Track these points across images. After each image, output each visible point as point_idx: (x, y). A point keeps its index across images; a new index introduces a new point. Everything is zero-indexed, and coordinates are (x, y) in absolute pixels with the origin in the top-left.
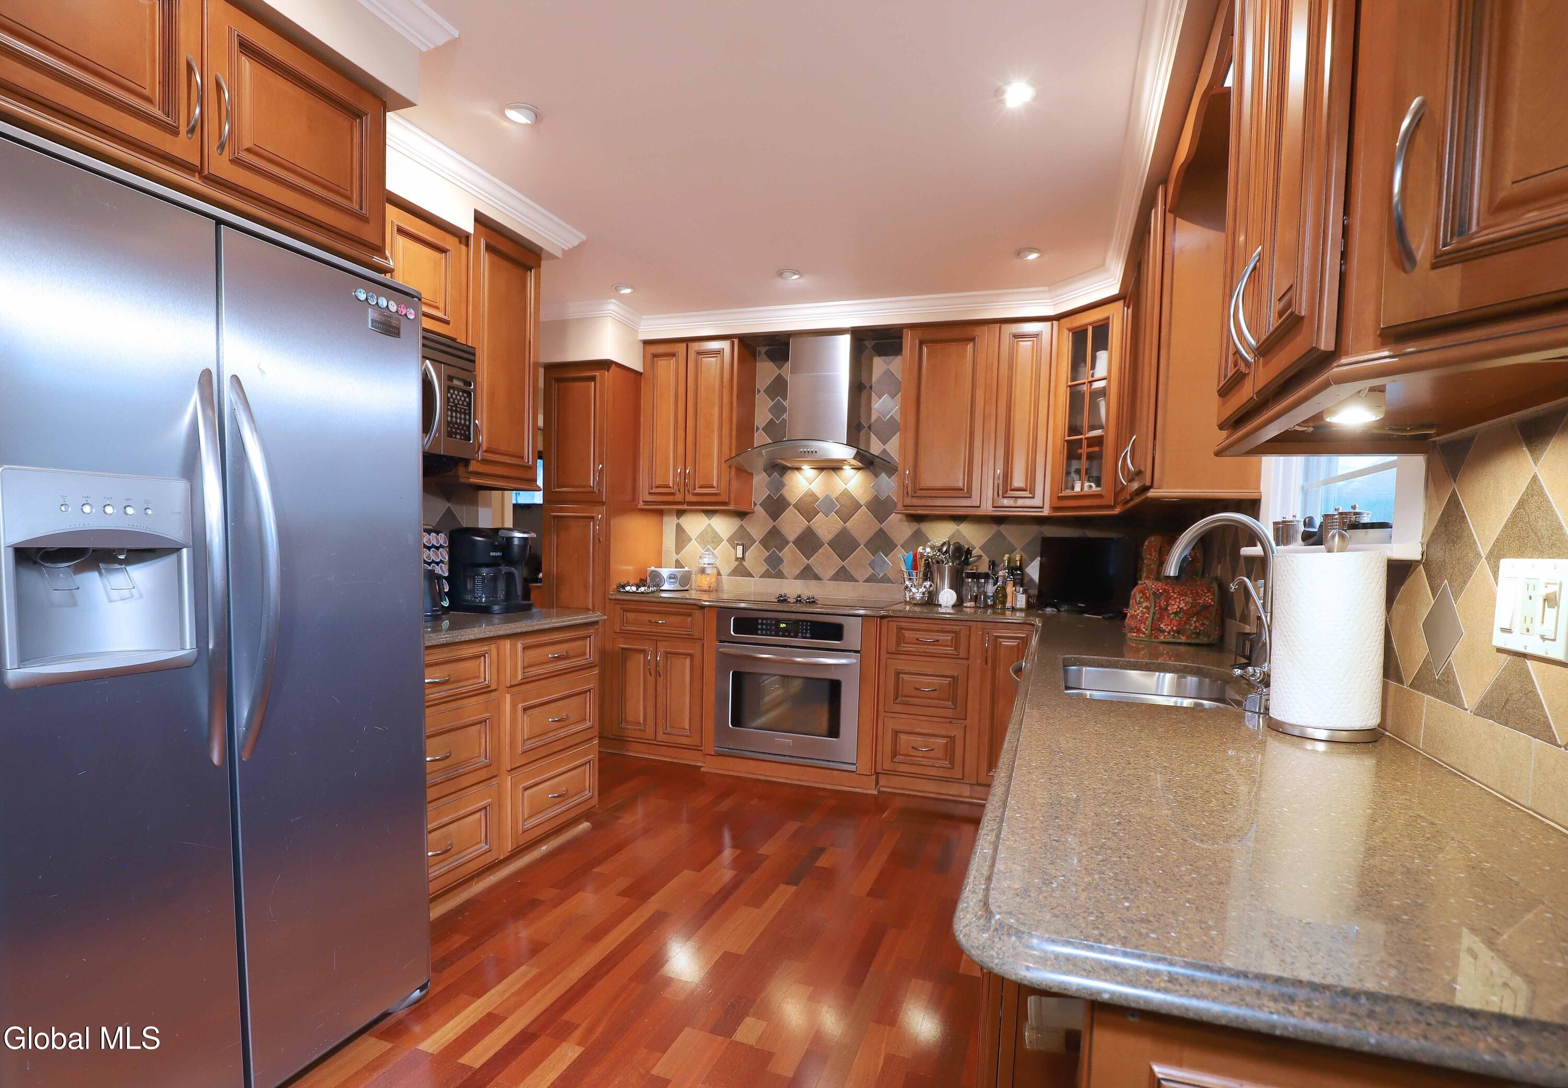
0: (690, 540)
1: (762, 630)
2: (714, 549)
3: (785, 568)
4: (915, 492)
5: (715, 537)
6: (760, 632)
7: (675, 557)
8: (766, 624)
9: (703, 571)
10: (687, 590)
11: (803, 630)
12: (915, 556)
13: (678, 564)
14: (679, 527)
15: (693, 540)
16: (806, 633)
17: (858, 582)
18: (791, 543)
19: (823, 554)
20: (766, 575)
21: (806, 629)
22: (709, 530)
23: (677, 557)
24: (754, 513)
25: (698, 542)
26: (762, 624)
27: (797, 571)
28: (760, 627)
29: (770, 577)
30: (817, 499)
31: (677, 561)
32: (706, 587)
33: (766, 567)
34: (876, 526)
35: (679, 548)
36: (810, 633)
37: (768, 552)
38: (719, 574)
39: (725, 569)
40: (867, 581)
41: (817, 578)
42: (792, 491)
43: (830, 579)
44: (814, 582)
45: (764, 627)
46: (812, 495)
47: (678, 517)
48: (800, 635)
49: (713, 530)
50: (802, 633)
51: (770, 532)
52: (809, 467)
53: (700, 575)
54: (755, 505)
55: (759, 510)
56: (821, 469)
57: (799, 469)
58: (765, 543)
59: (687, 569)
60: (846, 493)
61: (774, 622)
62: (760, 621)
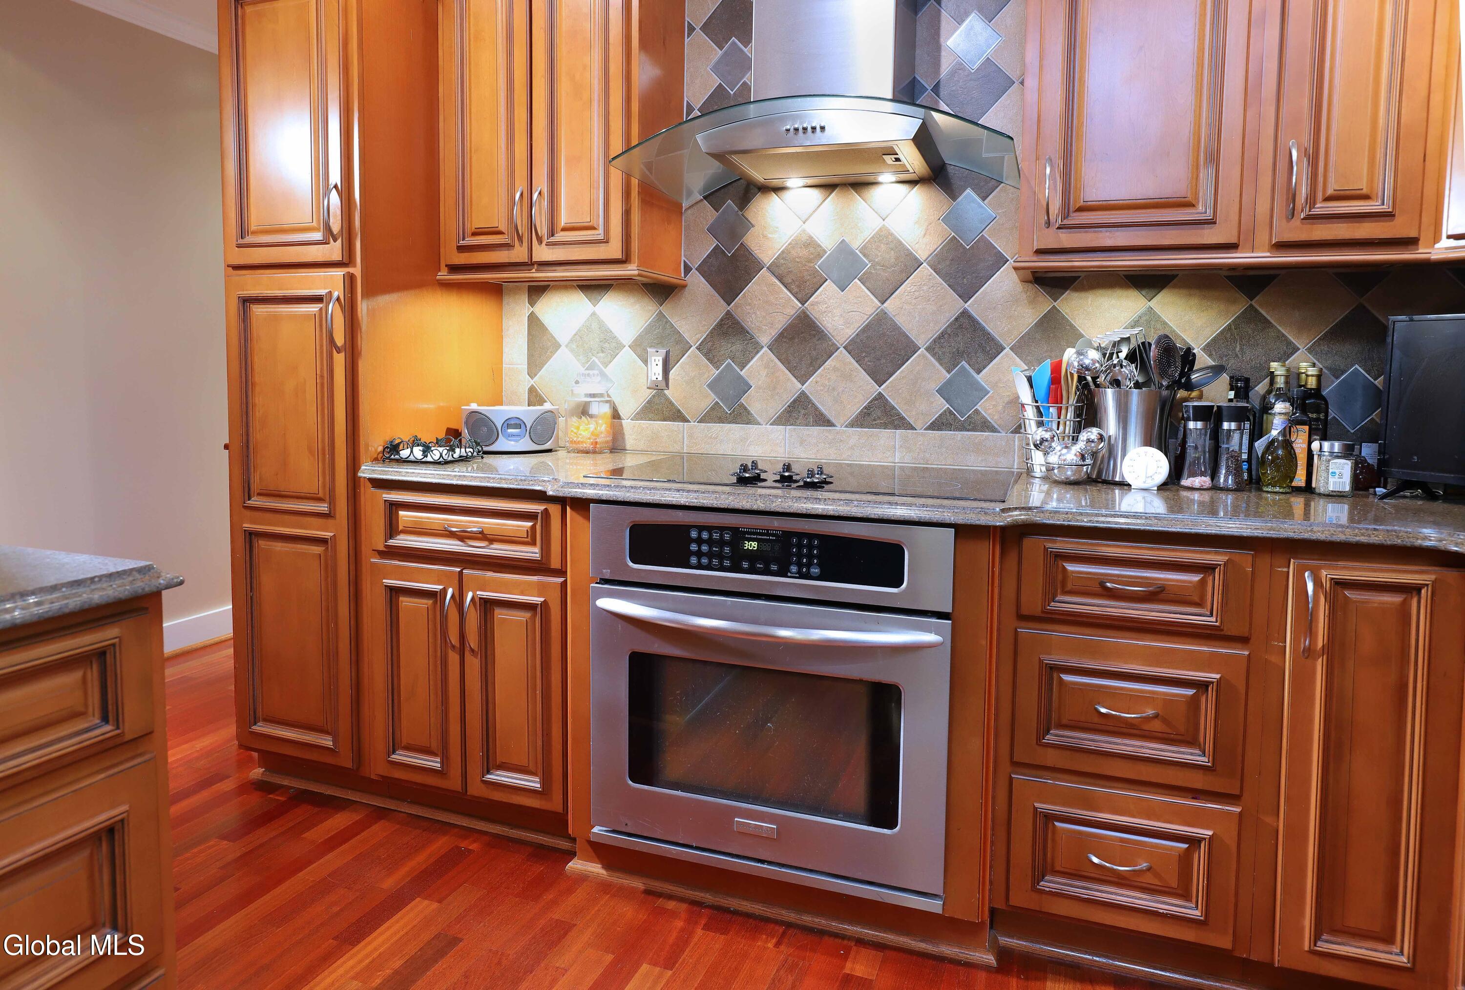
0: (557, 346)
1: (699, 554)
2: (606, 365)
3: (754, 402)
4: (1066, 216)
5: (606, 340)
6: (694, 560)
7: (526, 382)
8: (710, 542)
9: (583, 411)
10: (549, 451)
11: (800, 556)
12: (1056, 368)
13: (535, 397)
14: (534, 321)
15: (563, 348)
16: (809, 565)
17: (913, 428)
18: (765, 349)
19: (835, 369)
20: (713, 416)
21: (810, 556)
22: (595, 326)
23: (532, 382)
24: (684, 286)
25: (572, 351)
26: (699, 541)
27: (778, 406)
28: (694, 547)
29: (721, 420)
30: (819, 252)
31: (532, 390)
32: (588, 445)
33: (712, 398)
34: (954, 305)
35: (534, 365)
36: (818, 565)
37: (717, 368)
38: (616, 415)
39: (628, 407)
40: (936, 426)
41: (823, 421)
42: (765, 236)
43: (852, 425)
44: (816, 430)
45: (705, 548)
46: (811, 243)
47: (532, 303)
48: (794, 569)
49: (601, 325)
50: (800, 565)
51: (720, 325)
52: (801, 182)
53: (575, 419)
54: (688, 269)
55: (697, 283)
56: (829, 187)
57: (778, 189)
58: (708, 350)
59: (547, 406)
60: (884, 237)
61: (727, 537)
62: (694, 534)
